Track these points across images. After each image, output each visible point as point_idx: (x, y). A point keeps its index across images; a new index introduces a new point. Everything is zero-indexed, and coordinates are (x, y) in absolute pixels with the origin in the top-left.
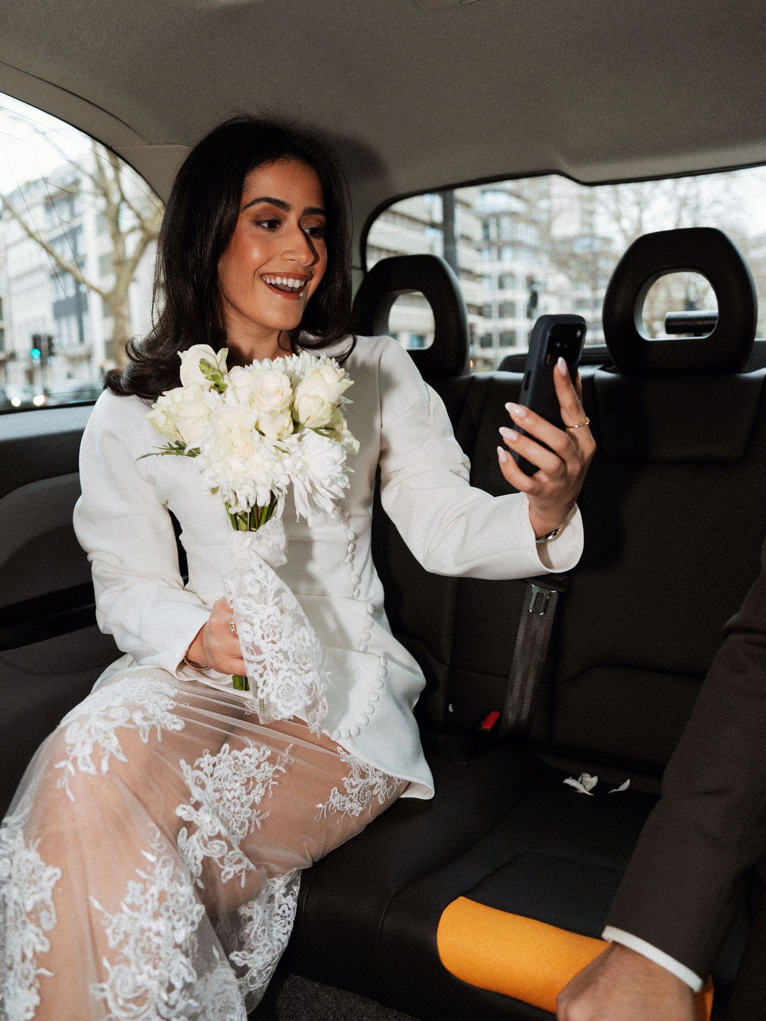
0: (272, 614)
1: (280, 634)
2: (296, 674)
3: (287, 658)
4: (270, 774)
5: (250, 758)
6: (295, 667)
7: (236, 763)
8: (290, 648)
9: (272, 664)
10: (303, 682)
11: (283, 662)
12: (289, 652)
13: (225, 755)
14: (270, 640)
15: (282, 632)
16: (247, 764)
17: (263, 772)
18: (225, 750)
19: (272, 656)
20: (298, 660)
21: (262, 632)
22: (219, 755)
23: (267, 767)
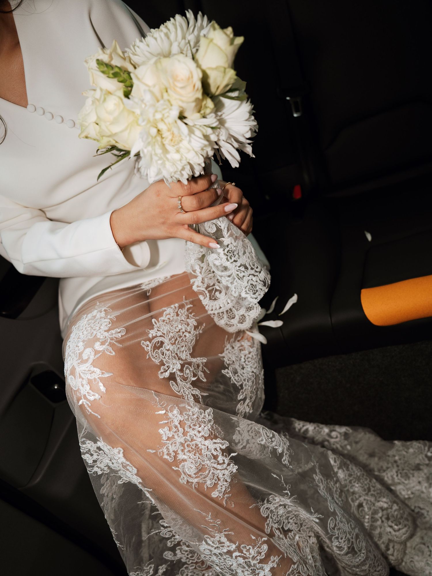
0: (229, 243)
1: (238, 254)
2: (254, 276)
3: (246, 268)
4: (186, 313)
5: (170, 315)
6: (253, 272)
7: (166, 323)
8: (246, 261)
9: (238, 275)
10: (260, 280)
11: (245, 271)
12: (247, 264)
13: (157, 324)
14: (233, 260)
15: (239, 252)
16: (171, 319)
17: (182, 315)
18: (155, 322)
19: (237, 270)
20: (253, 267)
21: (226, 257)
22: (155, 327)
23: (181, 311)
